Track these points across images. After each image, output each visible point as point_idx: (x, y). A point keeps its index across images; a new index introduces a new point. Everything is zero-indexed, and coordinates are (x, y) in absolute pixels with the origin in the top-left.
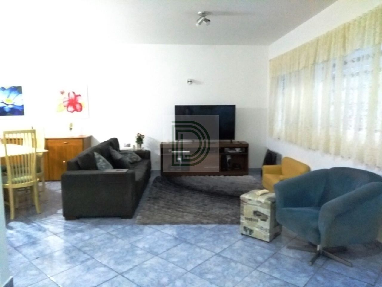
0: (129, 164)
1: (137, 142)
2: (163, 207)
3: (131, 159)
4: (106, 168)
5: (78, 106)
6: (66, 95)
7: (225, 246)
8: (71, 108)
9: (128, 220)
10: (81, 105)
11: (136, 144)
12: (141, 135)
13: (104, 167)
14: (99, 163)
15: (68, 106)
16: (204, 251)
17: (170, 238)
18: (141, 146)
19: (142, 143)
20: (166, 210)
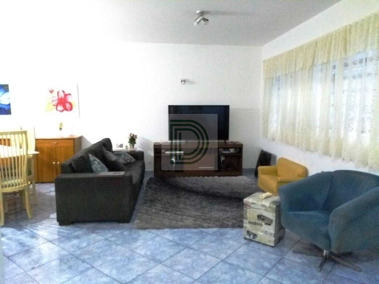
0: (123, 165)
1: (129, 142)
2: (160, 210)
3: (125, 160)
4: (101, 171)
5: (68, 106)
6: (55, 94)
7: (230, 252)
8: (60, 108)
9: (126, 225)
10: (71, 104)
11: (128, 145)
12: (133, 135)
13: (99, 169)
14: (95, 165)
15: (57, 106)
16: (209, 257)
17: (171, 243)
18: (133, 146)
19: (135, 143)
20: (165, 213)
